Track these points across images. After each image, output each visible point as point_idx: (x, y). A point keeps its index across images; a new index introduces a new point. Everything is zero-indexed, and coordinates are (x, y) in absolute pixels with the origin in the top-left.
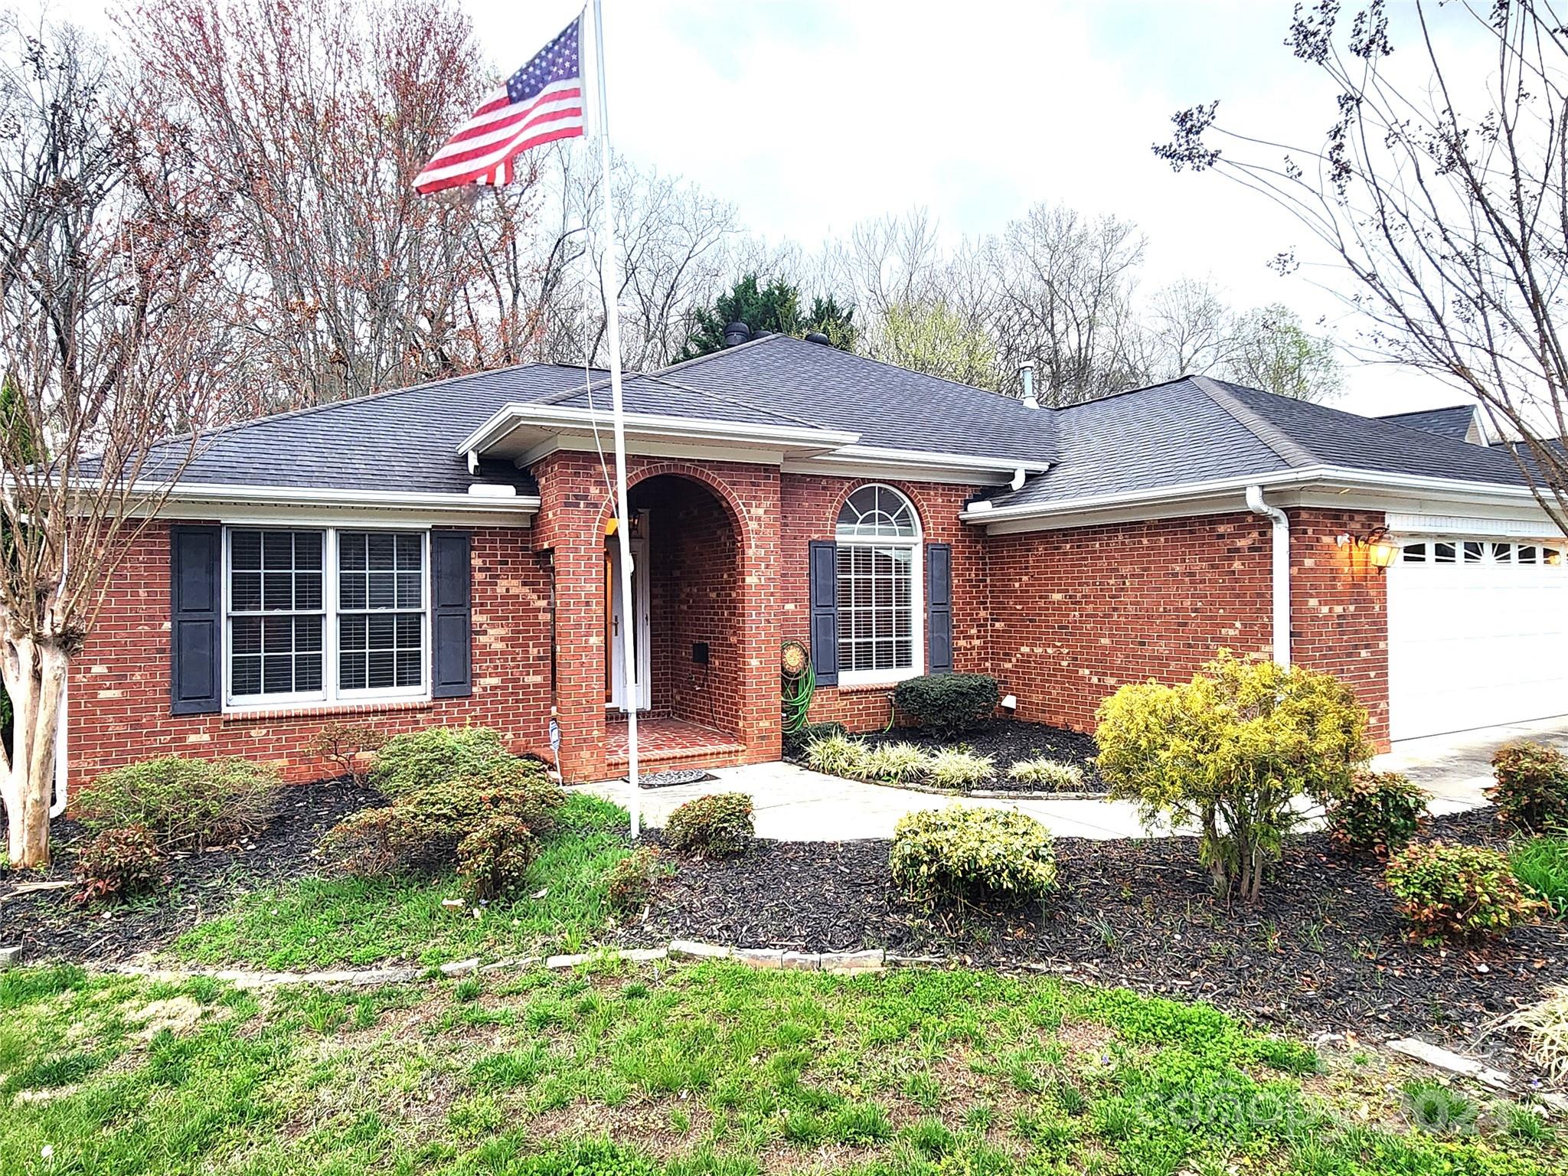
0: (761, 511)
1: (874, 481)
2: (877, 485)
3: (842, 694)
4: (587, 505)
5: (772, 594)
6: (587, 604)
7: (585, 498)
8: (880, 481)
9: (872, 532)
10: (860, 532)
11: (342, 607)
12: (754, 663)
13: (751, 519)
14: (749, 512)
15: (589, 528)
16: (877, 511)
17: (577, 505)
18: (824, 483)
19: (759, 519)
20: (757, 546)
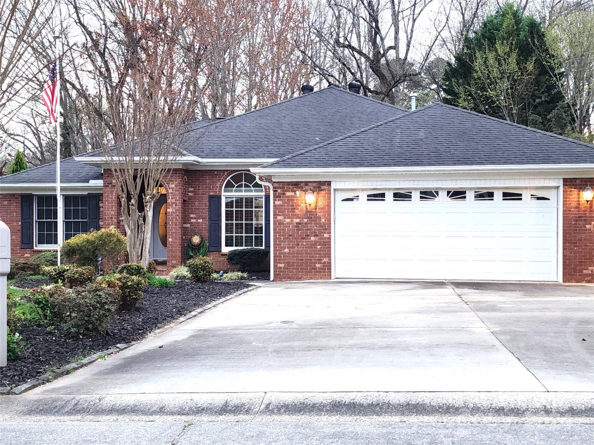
0: (173, 186)
1: (242, 170)
2: (243, 172)
3: (222, 255)
4: (112, 186)
5: (178, 216)
6: (112, 218)
7: (111, 184)
8: (244, 170)
9: (241, 191)
10: (235, 191)
11: (65, 219)
12: (170, 240)
13: (170, 188)
14: (169, 186)
15: (112, 193)
16: (243, 183)
17: (109, 186)
18: (216, 173)
19: (172, 188)
20: (172, 198)
